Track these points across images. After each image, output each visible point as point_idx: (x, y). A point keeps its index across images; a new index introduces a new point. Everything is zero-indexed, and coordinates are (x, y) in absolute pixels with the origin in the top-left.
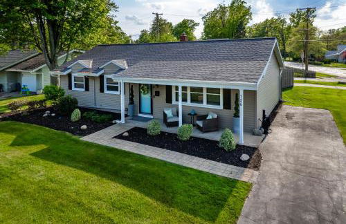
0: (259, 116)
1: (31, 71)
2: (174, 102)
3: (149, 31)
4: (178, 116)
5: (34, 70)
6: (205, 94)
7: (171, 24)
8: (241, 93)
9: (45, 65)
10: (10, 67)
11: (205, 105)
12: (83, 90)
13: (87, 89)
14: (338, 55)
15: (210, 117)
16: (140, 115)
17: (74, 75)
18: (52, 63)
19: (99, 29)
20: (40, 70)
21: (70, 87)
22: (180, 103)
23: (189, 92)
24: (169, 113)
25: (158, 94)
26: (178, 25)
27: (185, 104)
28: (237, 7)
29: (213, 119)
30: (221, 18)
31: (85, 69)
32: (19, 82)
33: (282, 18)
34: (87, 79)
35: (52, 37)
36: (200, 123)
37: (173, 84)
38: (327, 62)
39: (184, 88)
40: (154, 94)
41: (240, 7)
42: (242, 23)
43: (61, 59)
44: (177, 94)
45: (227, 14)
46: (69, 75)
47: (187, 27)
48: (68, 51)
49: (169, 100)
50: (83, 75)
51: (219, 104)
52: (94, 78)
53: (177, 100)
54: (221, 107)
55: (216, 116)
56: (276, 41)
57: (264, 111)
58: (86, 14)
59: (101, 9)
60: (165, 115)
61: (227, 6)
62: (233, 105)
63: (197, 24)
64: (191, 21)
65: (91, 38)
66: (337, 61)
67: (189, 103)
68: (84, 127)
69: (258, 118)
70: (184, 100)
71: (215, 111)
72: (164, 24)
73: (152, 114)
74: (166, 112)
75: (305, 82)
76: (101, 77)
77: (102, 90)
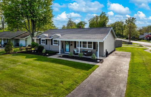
0: (105, 51)
1: (24, 38)
2: (77, 47)
3: (66, 26)
4: (78, 52)
5: (25, 38)
6: (87, 44)
7: (75, 23)
8: (98, 43)
9: (30, 36)
10: (16, 37)
11: (87, 48)
12: (45, 44)
13: (46, 44)
14: (144, 37)
15: (89, 51)
16: (65, 52)
17: (41, 39)
18: (32, 35)
19: (49, 24)
20: (27, 38)
21: (40, 43)
22: (79, 48)
23: (82, 44)
24: (75, 50)
25: (71, 45)
26: (78, 23)
27: (81, 48)
28: (103, 16)
29: (90, 52)
30: (96, 21)
31: (46, 37)
32: (18, 43)
33: (122, 21)
34: (46, 40)
35: (33, 26)
36: (86, 54)
37: (77, 41)
38: (139, 40)
39: (81, 42)
40: (70, 45)
41: (104, 17)
42: (105, 23)
43: (35, 34)
44: (78, 45)
45: (99, 19)
46: (40, 39)
47: (82, 24)
48: (38, 31)
49: (75, 47)
50: (44, 39)
51: (92, 48)
52: (49, 40)
53: (78, 47)
54: (92, 49)
55: (90, 51)
56: (112, 28)
57: (106, 50)
58: (45, 18)
59: (50, 16)
60: (74, 51)
61: (99, 16)
62: (96, 48)
63: (86, 23)
64: (84, 22)
65: (46, 27)
66: (144, 39)
67: (82, 48)
68: (47, 54)
69: (104, 52)
70: (81, 46)
71: (90, 50)
72: (72, 23)
73: (69, 52)
74: (74, 50)
75: (127, 45)
76: (52, 40)
77: (52, 44)
